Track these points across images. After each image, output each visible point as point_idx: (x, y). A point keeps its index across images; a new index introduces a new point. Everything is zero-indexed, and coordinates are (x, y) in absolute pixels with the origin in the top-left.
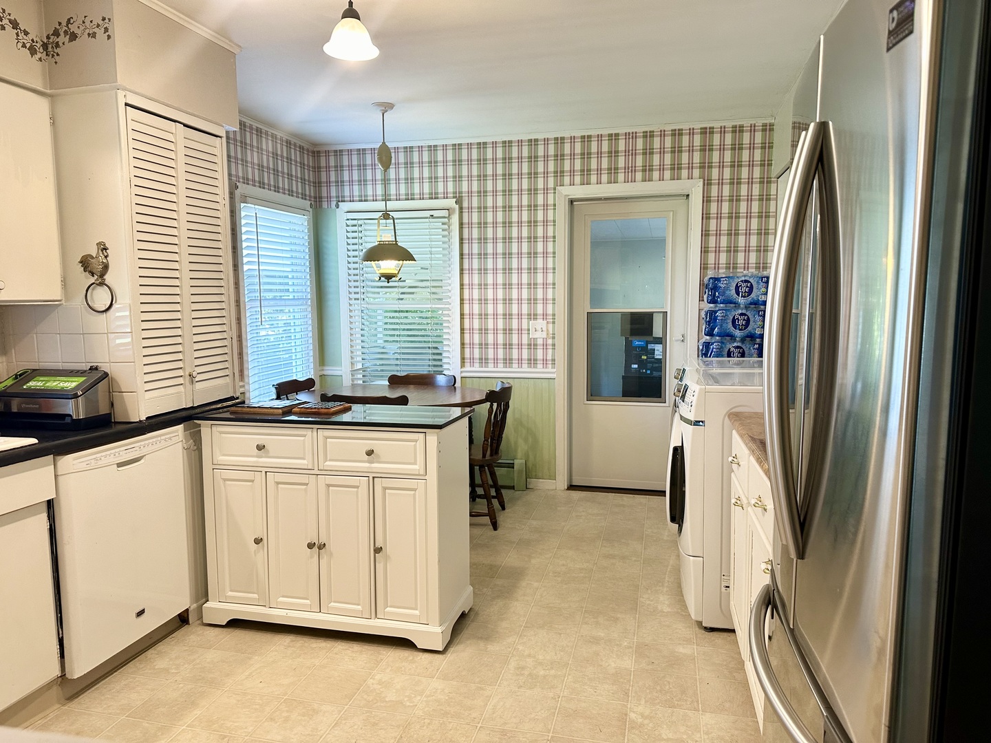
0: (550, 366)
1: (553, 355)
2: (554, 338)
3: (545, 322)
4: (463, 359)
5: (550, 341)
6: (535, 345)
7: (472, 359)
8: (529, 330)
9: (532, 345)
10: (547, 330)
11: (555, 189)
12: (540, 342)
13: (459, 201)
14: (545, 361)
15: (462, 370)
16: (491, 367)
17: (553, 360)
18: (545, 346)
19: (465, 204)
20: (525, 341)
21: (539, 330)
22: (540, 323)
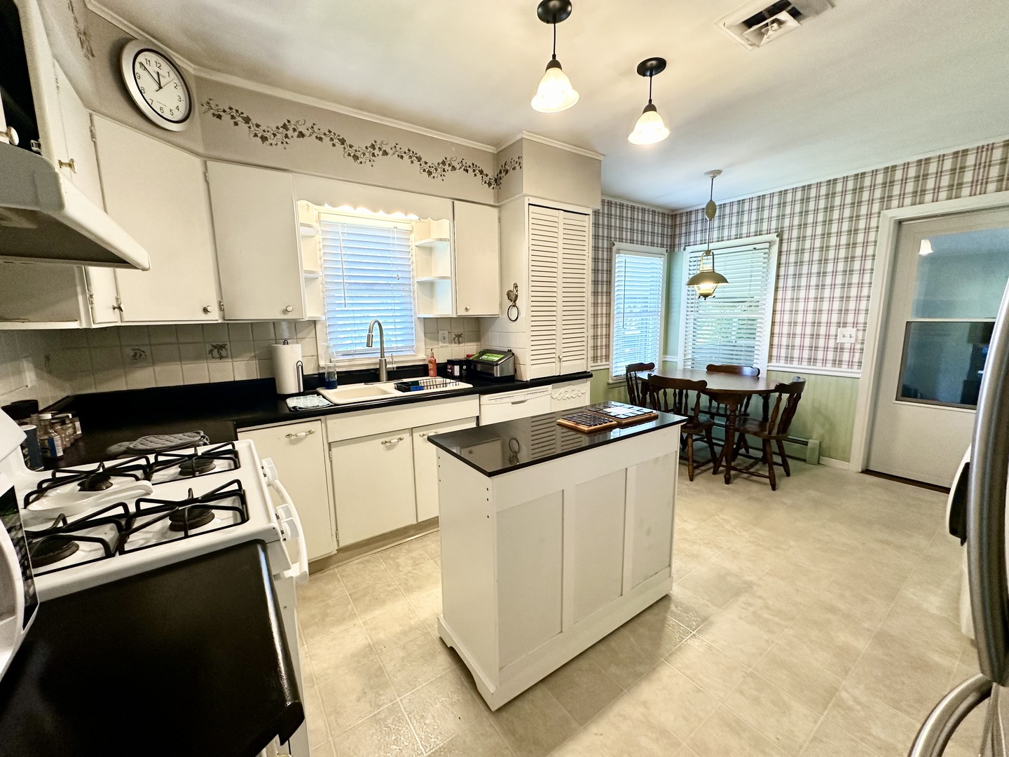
0: (856, 367)
1: (861, 358)
2: (863, 343)
3: (855, 329)
4: (770, 357)
5: (858, 346)
6: (842, 349)
7: (779, 357)
8: (836, 336)
9: (839, 349)
10: (857, 336)
11: (879, 213)
12: (847, 346)
13: (780, 235)
14: (851, 364)
15: (769, 364)
16: (795, 364)
17: (860, 363)
18: (852, 350)
19: (785, 236)
20: (832, 344)
21: (848, 336)
22: (850, 330)
